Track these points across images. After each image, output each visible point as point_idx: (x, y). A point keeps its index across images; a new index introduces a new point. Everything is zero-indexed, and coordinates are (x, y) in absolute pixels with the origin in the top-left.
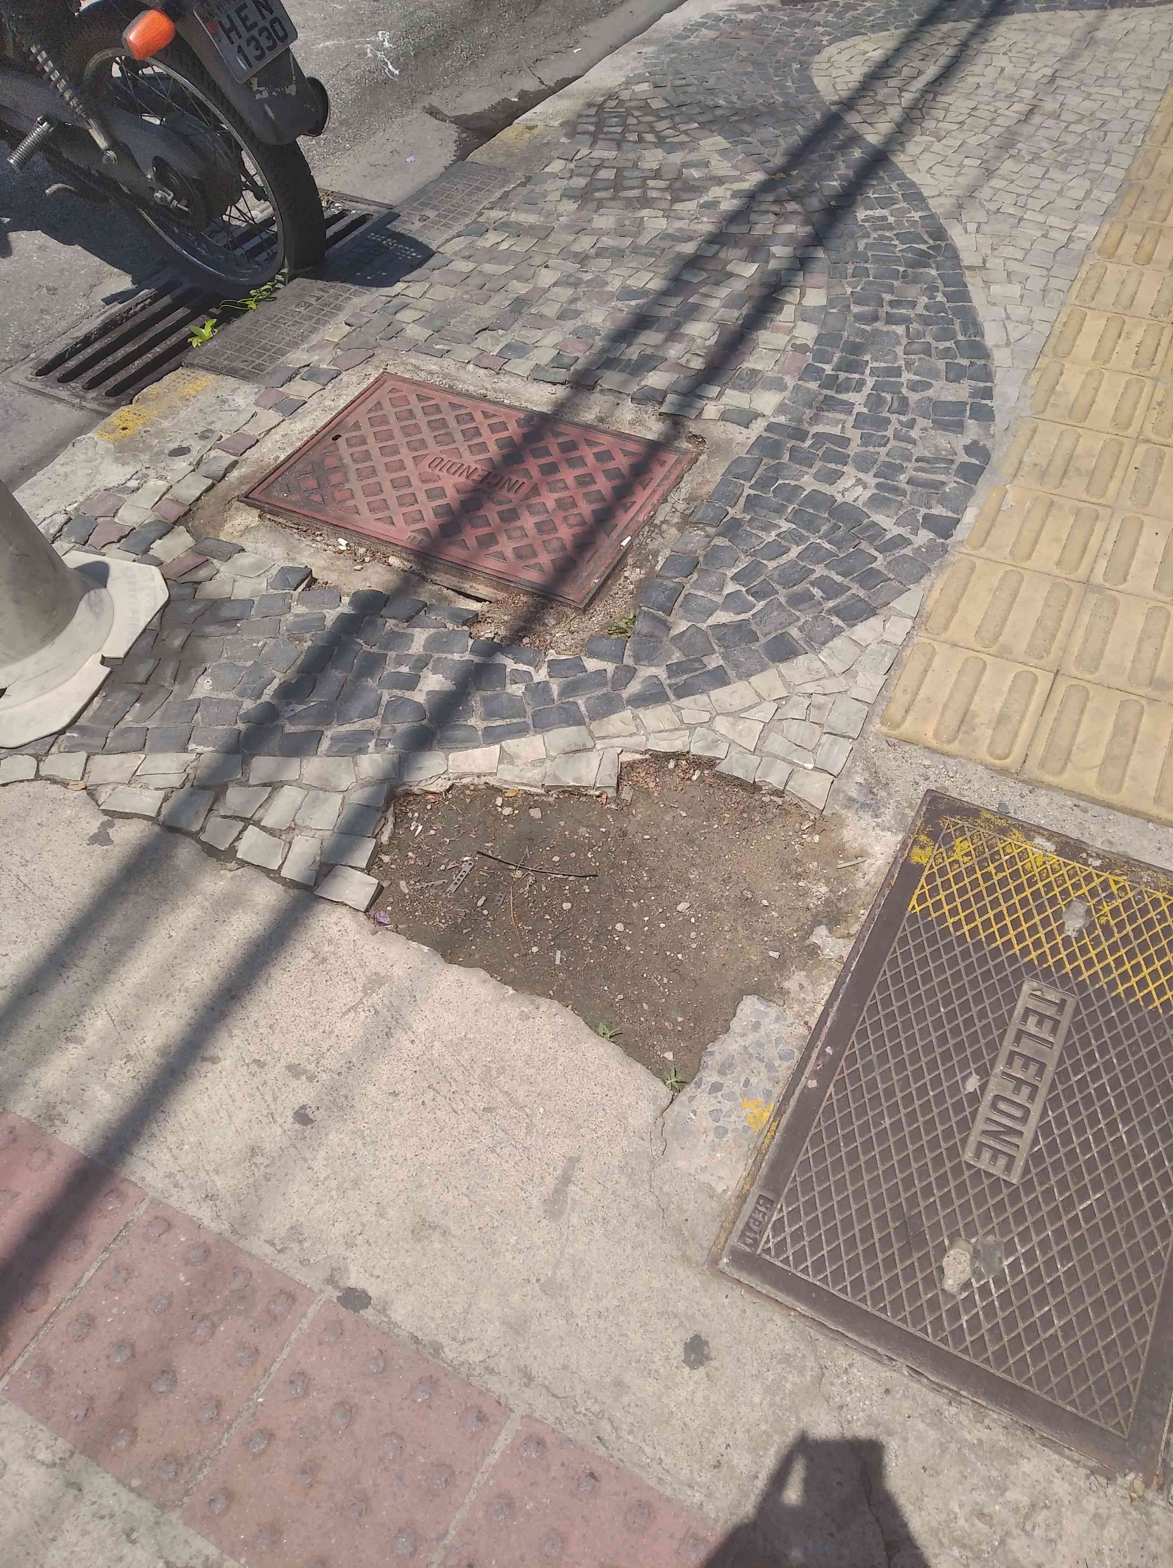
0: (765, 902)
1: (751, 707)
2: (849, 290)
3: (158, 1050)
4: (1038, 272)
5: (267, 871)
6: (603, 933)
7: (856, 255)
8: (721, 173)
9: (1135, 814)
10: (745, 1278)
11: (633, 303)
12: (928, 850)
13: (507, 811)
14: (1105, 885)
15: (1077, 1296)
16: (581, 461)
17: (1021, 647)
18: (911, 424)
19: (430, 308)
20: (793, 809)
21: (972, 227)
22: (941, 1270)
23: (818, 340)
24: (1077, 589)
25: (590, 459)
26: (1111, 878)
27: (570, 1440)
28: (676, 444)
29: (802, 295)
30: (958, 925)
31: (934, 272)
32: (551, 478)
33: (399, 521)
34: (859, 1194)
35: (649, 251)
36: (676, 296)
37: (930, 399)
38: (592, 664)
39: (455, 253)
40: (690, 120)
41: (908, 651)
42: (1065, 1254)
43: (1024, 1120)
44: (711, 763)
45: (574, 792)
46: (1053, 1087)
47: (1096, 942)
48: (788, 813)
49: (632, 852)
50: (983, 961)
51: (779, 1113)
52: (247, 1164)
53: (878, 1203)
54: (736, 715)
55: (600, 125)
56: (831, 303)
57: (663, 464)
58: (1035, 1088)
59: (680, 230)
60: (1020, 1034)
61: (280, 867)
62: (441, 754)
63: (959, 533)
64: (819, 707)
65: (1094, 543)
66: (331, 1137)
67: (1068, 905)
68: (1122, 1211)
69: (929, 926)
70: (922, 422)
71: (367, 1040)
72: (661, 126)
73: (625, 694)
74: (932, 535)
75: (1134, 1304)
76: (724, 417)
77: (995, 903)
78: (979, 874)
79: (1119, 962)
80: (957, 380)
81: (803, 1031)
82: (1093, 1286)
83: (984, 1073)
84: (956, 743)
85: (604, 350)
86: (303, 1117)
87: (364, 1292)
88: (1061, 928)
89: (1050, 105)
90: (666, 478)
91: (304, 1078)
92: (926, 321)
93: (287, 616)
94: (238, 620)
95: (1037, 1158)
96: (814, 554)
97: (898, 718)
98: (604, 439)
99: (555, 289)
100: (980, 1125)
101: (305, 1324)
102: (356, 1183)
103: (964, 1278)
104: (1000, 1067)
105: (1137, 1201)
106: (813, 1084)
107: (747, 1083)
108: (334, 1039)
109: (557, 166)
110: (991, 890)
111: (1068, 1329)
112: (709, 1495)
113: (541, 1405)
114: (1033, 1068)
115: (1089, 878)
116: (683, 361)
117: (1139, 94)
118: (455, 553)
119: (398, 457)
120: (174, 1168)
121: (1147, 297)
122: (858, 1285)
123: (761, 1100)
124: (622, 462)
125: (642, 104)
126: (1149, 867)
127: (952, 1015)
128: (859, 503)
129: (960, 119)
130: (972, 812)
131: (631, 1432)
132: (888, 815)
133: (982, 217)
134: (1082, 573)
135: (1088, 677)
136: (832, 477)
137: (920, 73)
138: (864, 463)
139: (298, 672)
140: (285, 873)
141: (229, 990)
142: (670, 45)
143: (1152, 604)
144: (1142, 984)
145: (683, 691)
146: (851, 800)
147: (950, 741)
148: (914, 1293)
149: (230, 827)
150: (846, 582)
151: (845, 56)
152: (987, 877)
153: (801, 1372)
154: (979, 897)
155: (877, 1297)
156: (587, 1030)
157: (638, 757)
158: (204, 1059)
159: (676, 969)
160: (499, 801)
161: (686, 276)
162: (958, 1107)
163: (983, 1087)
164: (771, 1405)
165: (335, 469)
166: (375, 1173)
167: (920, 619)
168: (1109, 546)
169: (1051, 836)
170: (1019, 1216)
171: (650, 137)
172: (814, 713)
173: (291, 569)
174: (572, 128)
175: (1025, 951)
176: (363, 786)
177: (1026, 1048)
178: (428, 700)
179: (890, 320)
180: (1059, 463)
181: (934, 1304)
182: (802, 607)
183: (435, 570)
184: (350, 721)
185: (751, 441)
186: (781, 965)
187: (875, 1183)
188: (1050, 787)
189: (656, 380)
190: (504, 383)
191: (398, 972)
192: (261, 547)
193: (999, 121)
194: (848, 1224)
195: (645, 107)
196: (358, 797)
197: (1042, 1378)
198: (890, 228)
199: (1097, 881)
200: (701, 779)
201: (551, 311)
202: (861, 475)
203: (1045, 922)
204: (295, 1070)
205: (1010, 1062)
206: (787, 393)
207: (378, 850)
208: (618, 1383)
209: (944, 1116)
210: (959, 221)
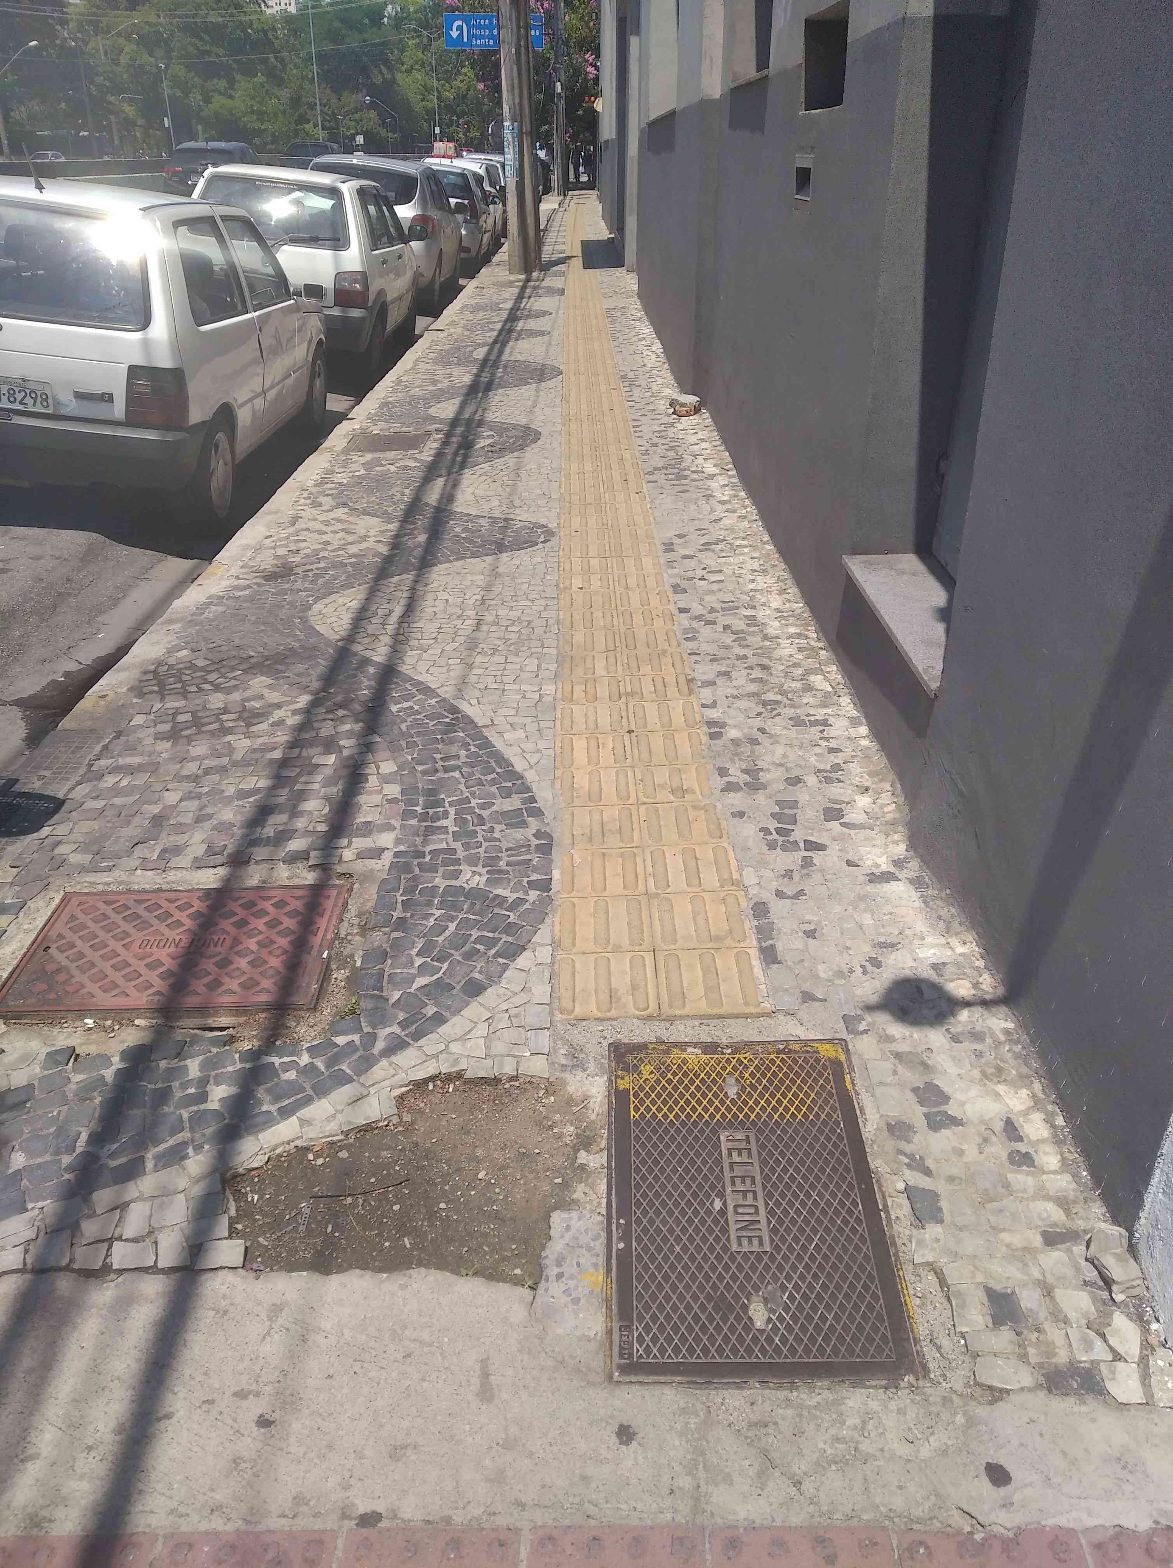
0: (537, 1151)
1: (470, 1031)
2: (410, 758)
3: (113, 1431)
4: (530, 720)
5: (145, 1270)
6: (432, 1215)
7: (402, 734)
8: (276, 701)
9: (737, 1016)
10: (634, 1378)
11: (252, 799)
12: (627, 1078)
13: (320, 1161)
14: (740, 1062)
15: (833, 1297)
16: (263, 913)
17: (625, 942)
18: (492, 830)
19: (81, 839)
20: (528, 1086)
21: (474, 702)
22: (750, 1319)
23: (403, 792)
24: (643, 900)
25: (271, 909)
26: (741, 1057)
27: (570, 1527)
28: (331, 882)
29: (378, 768)
30: (665, 1116)
31: (461, 734)
32: (246, 929)
33: (132, 991)
34: (681, 1297)
35: (245, 763)
36: (283, 787)
37: (497, 812)
38: (341, 1040)
39: (84, 797)
40: (233, 669)
41: (556, 966)
42: (816, 1277)
43: (757, 1212)
44: (459, 1075)
45: (368, 1128)
46: (764, 1187)
47: (750, 1096)
48: (525, 1090)
49: (428, 1154)
50: (690, 1131)
51: (609, 1271)
52: (235, 1473)
53: (695, 1298)
54: (463, 1039)
55: (162, 685)
56: (401, 767)
57: (328, 897)
58: (755, 1193)
59: (263, 744)
60: (732, 1165)
61: (156, 1262)
62: (251, 1138)
63: (555, 886)
64: (516, 1016)
65: (640, 870)
66: (294, 1426)
67: (724, 1081)
68: (835, 1239)
69: (649, 1123)
70: (498, 828)
71: (289, 1351)
72: (212, 677)
73: (376, 1051)
74: (538, 893)
75: (866, 1287)
76: (360, 856)
77: (682, 1095)
78: (664, 1082)
79: (768, 1102)
80: (508, 796)
81: (600, 1218)
82: (838, 1287)
83: (721, 1195)
84: (613, 1010)
85: (245, 836)
86: (264, 1422)
87: (374, 1512)
88: (726, 1095)
89: (489, 617)
90: (335, 906)
91: (251, 1396)
92: (472, 765)
93: (70, 1086)
94: (26, 1102)
95: (774, 1231)
96: (464, 924)
97: (571, 1007)
98: (273, 893)
99: (183, 804)
100: (733, 1227)
101: (339, 1553)
102: (330, 1447)
103: (766, 1318)
104: (729, 1189)
105: (840, 1230)
106: (621, 1245)
107: (578, 1264)
108: (262, 1362)
109: (139, 720)
110: (675, 1088)
111: (837, 1317)
112: (676, 1511)
113: (540, 1517)
114: (748, 1181)
115: (728, 1061)
116: (310, 828)
117: (543, 602)
118: (192, 1001)
119: (109, 949)
120: (173, 1504)
121: (605, 721)
122: (706, 1351)
123: (592, 1270)
124: (297, 905)
125: (189, 665)
126: (759, 1043)
127: (687, 1170)
128: (481, 886)
129: (433, 636)
130: (643, 1047)
131: (607, 1502)
132: (592, 1066)
133: (478, 694)
134: (641, 888)
135: (672, 947)
136: (456, 875)
137: (391, 611)
138: (473, 861)
139: (100, 1121)
140: (160, 1265)
141: (155, 1363)
142: (190, 621)
143: (691, 895)
144: (787, 1109)
145: (418, 1036)
146: (563, 1065)
147: (609, 1010)
148: (741, 1340)
149: (97, 1249)
150: (496, 935)
151: (331, 608)
152: (669, 1082)
153: (697, 1415)
154: (670, 1095)
155: (720, 1351)
156: (454, 1277)
157: (404, 1089)
158: (159, 1420)
159: (497, 1217)
160: (311, 1156)
161: (286, 773)
162: (716, 1221)
163: (725, 1204)
164: (687, 1442)
165: (59, 970)
166: (341, 1433)
167: (555, 944)
168: (650, 869)
169: (695, 1045)
170: (780, 1268)
171: (207, 687)
172: (516, 1022)
173: (56, 1052)
174: (139, 690)
175: (712, 1116)
176: (198, 1181)
177: (738, 1171)
178: (221, 1106)
179: (446, 770)
180: (597, 828)
181: (755, 1339)
182: (474, 958)
183: (179, 1018)
184: (163, 1141)
185: (387, 867)
186: (565, 1185)
187: (687, 1287)
188: (681, 1017)
189: (296, 845)
190: (172, 876)
191: (289, 1297)
192: (21, 1043)
193: (460, 632)
194: (682, 1318)
195: (193, 667)
196: (197, 1190)
197: (836, 1351)
198: (419, 713)
199: (734, 1062)
200: (456, 1089)
201: (188, 818)
202: (474, 869)
203: (716, 1095)
204: (241, 1395)
205: (733, 1183)
206: (397, 831)
207: (232, 1223)
208: (584, 1478)
209: (711, 1231)
210: (464, 699)
